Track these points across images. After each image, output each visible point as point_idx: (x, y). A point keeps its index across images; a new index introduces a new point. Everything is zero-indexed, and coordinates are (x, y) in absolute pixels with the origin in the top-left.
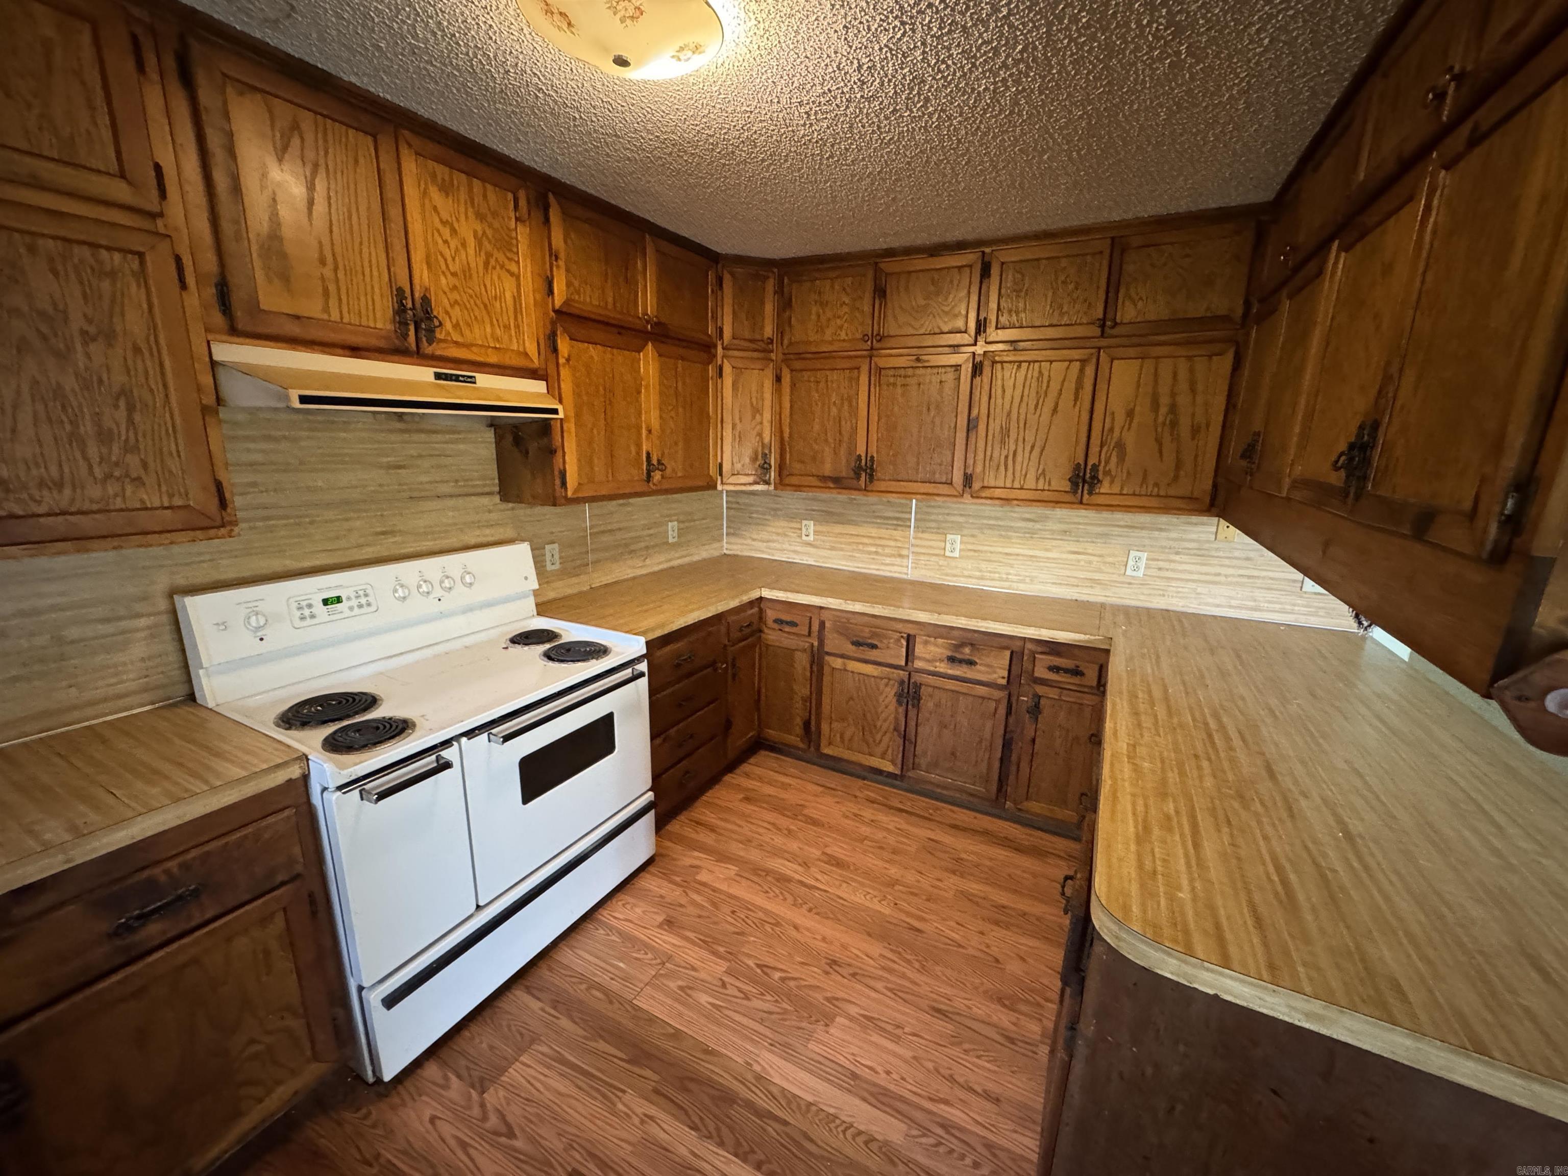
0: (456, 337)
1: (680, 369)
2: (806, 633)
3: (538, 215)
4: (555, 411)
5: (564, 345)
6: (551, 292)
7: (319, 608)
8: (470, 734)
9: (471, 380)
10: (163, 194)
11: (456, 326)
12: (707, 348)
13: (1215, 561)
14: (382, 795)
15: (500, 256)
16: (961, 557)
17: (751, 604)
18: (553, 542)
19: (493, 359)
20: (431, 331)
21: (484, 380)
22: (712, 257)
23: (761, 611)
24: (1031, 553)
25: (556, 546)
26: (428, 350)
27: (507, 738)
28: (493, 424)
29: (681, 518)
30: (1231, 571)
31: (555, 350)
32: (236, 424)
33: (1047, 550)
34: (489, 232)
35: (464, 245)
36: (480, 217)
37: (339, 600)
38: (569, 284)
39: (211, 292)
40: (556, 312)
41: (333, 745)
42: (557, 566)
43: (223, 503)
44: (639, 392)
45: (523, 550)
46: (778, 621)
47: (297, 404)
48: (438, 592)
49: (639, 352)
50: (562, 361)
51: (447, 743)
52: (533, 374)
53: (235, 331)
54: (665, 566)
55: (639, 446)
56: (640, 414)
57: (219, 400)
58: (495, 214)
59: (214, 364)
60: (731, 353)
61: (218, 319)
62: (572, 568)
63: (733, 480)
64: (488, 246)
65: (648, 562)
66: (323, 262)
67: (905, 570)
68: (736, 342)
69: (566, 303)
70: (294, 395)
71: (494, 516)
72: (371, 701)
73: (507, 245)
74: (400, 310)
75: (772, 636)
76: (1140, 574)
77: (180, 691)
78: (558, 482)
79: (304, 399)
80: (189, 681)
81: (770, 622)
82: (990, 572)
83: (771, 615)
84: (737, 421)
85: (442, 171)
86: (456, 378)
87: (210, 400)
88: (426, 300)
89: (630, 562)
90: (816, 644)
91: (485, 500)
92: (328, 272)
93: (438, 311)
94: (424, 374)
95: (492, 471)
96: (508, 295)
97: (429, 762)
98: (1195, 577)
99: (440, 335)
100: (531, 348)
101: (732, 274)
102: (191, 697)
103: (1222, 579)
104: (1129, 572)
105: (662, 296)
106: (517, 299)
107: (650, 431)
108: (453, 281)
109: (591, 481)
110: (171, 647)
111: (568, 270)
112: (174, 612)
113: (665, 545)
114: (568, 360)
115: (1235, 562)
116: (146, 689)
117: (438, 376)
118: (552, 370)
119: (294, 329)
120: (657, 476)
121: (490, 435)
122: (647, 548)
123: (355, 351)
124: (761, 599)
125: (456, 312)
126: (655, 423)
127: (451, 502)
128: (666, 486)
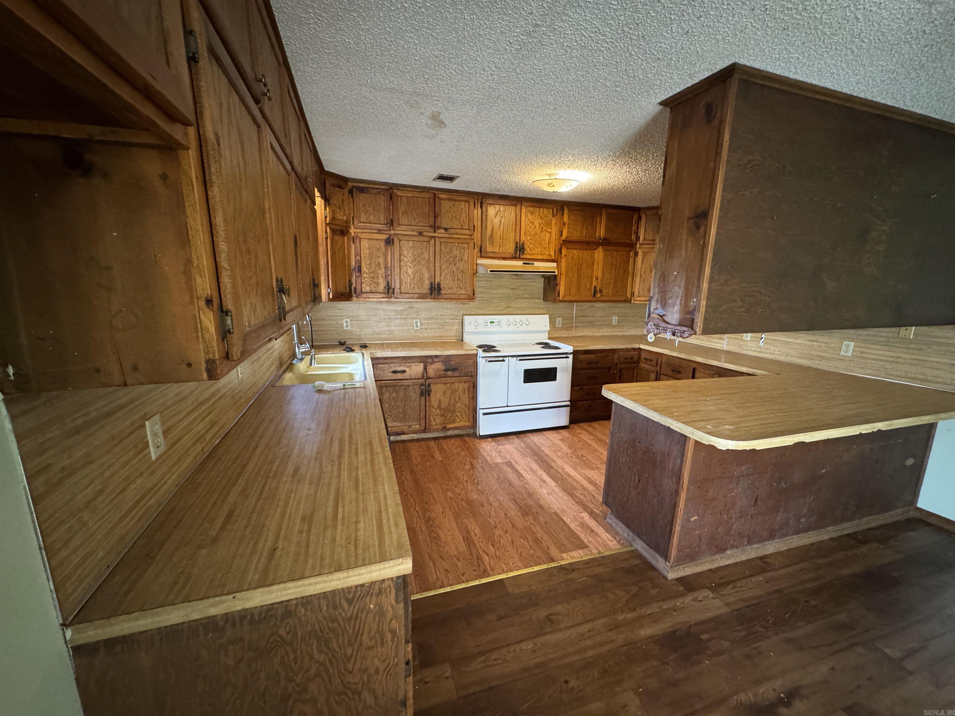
0: (530, 252)
1: (614, 255)
2: (655, 364)
3: (560, 213)
4: (555, 272)
5: (564, 252)
6: (562, 235)
7: (489, 324)
8: (512, 356)
9: (533, 264)
10: (474, 231)
11: (530, 249)
12: (632, 246)
13: (898, 350)
14: (489, 361)
15: (546, 228)
16: (751, 340)
17: (634, 349)
18: (559, 317)
19: (540, 257)
20: (523, 252)
21: (537, 264)
22: (636, 210)
23: (640, 354)
24: (787, 340)
25: (561, 318)
26: (522, 257)
27: (520, 360)
28: (543, 276)
29: (620, 315)
30: (908, 356)
31: (561, 253)
32: (480, 277)
33: (796, 339)
34: (543, 222)
35: (535, 227)
36: (541, 218)
37: (493, 322)
38: (568, 232)
39: (479, 249)
40: (563, 241)
41: (484, 351)
42: (560, 326)
43: (474, 294)
44: (593, 264)
45: (547, 316)
46: (646, 359)
47: (489, 272)
48: (518, 325)
49: (595, 250)
50: (563, 256)
51: (506, 357)
52: (553, 261)
53: (481, 257)
54: (610, 334)
55: (591, 284)
56: (593, 272)
57: (477, 272)
58: (546, 217)
59: (477, 264)
60: (643, 246)
61: (479, 255)
62: (567, 327)
63: (638, 299)
64: (542, 226)
65: (601, 330)
66: (500, 238)
67: (722, 346)
68: (645, 241)
69: (566, 238)
70: (489, 270)
71: (541, 306)
72: (495, 347)
73: (549, 224)
74: (516, 247)
75: (643, 365)
76: (849, 354)
77: (461, 339)
78: (557, 295)
79: (491, 271)
80: (462, 337)
81: (642, 359)
82: (765, 349)
83: (643, 355)
84: (643, 273)
85: (532, 209)
86: (528, 264)
87: (475, 272)
88: (523, 244)
89: (591, 329)
90: (659, 370)
91: (537, 301)
92: (501, 241)
93: (526, 247)
94: (520, 263)
95: (542, 292)
96: (547, 239)
97: (501, 359)
98: (884, 358)
99: (525, 252)
100: (552, 253)
101: (646, 214)
102: (462, 340)
103: (902, 360)
104: (842, 353)
105: (608, 229)
106: (549, 240)
107: (597, 278)
108: (531, 237)
109: (570, 295)
110: (461, 328)
111: (568, 227)
112: (462, 320)
113: (610, 325)
114: (565, 256)
115: (911, 351)
116: (455, 336)
117: (524, 263)
118: (559, 259)
119: (492, 255)
120: (598, 295)
121: (543, 280)
122: (601, 325)
123: (504, 259)
124: (640, 349)
125: (531, 246)
126: (600, 277)
127: (527, 300)
128: (602, 299)
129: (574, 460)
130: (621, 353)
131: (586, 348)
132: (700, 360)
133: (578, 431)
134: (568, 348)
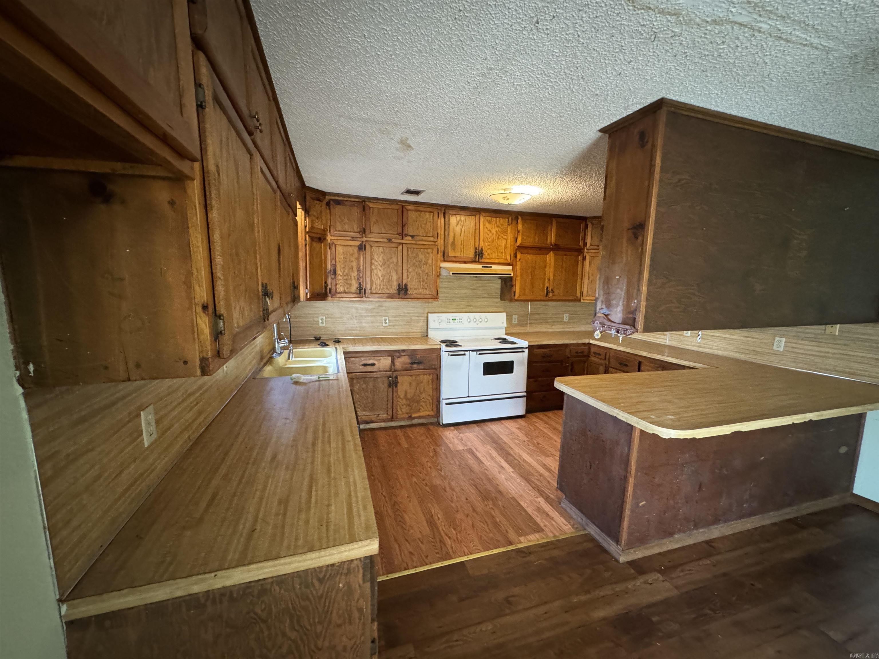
0: (488, 257)
1: (564, 259)
2: (603, 358)
3: (514, 222)
4: (511, 274)
5: (519, 256)
6: (516, 241)
7: (451, 321)
8: (473, 351)
9: (491, 267)
10: (438, 238)
11: (488, 254)
12: (580, 251)
13: (825, 345)
14: (451, 355)
15: (502, 235)
16: (691, 336)
17: (584, 344)
18: (515, 314)
19: (497, 261)
20: (482, 256)
21: (494, 267)
22: (584, 219)
23: (589, 349)
24: (724, 336)
25: (517, 316)
26: (481, 261)
27: (480, 354)
28: (500, 278)
29: (571, 313)
30: (835, 351)
31: (516, 257)
32: (444, 279)
33: (733, 335)
34: (500, 230)
35: (493, 234)
36: (498, 226)
37: (455, 320)
38: (523, 238)
39: (442, 254)
40: (518, 247)
41: (447, 346)
42: (516, 322)
43: (437, 294)
44: (545, 267)
45: (504, 314)
46: (595, 353)
47: (451, 275)
48: (478, 322)
49: (547, 254)
50: (518, 260)
51: (466, 351)
52: (509, 264)
53: (445, 261)
54: (562, 330)
55: (544, 285)
56: (545, 274)
57: (440, 274)
58: (502, 225)
59: (440, 267)
60: (590, 251)
61: (442, 259)
62: (522, 323)
63: (588, 298)
64: (499, 233)
65: (553, 327)
66: (461, 245)
67: (664, 341)
68: (592, 247)
69: (520, 244)
70: (451, 273)
71: (498, 304)
72: (456, 342)
73: (505, 232)
74: (476, 252)
75: (593, 359)
76: (781, 349)
77: (426, 334)
78: (513, 294)
79: (453, 274)
80: (427, 333)
81: (592, 354)
82: (704, 344)
83: (593, 350)
84: (590, 276)
85: (489, 219)
86: (487, 267)
87: (438, 274)
88: (482, 249)
89: (545, 326)
90: (607, 363)
91: (496, 300)
92: (462, 247)
93: (484, 251)
94: (479, 266)
95: (499, 292)
96: (503, 245)
97: (462, 353)
98: (814, 353)
99: (484, 257)
100: (508, 258)
101: (591, 223)
102: (427, 336)
103: (830, 355)
104: (775, 348)
105: (558, 235)
106: (505, 245)
107: (549, 280)
108: (489, 243)
109: (524, 294)
110: (425, 324)
111: (522, 235)
112: (427, 317)
113: (562, 322)
114: (520, 260)
115: (835, 346)
116: (421, 332)
117: (483, 267)
118: (514, 263)
119: (454, 259)
120: (551, 295)
121: (500, 281)
122: (553, 322)
123: (465, 262)
124: (589, 344)
125: (489, 251)
126: (552, 278)
127: (486, 299)
128: (554, 298)
129: (530, 447)
130: (572, 347)
131: (539, 344)
132: (644, 354)
133: (535, 420)
134: (524, 343)
